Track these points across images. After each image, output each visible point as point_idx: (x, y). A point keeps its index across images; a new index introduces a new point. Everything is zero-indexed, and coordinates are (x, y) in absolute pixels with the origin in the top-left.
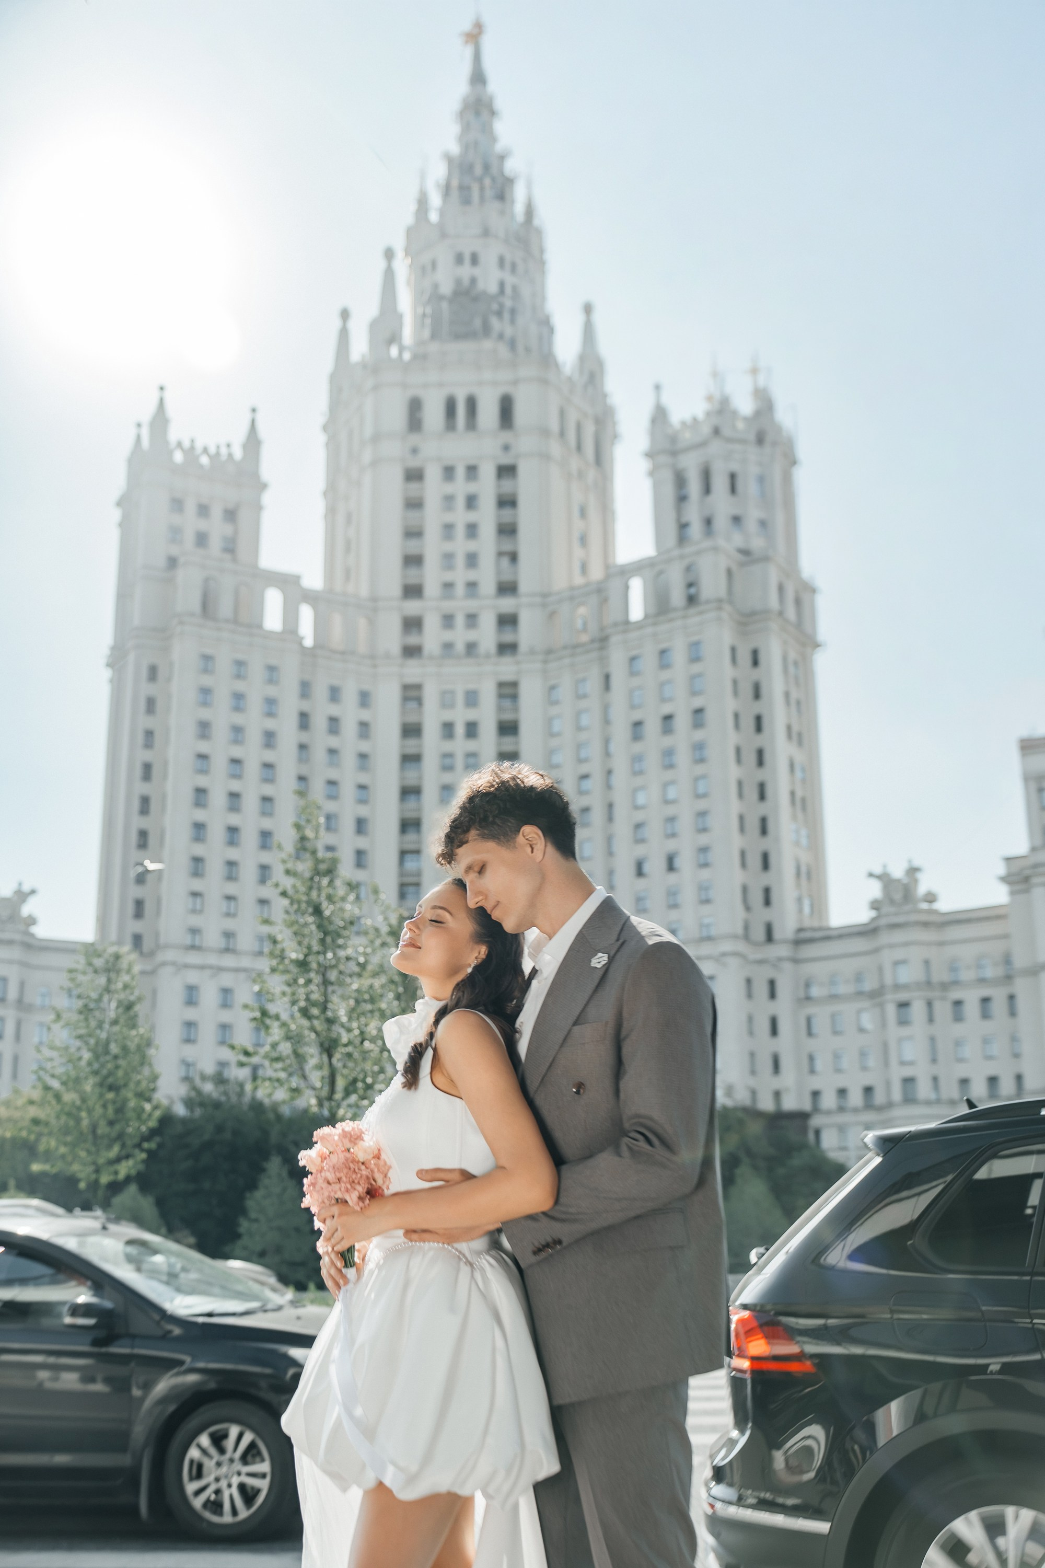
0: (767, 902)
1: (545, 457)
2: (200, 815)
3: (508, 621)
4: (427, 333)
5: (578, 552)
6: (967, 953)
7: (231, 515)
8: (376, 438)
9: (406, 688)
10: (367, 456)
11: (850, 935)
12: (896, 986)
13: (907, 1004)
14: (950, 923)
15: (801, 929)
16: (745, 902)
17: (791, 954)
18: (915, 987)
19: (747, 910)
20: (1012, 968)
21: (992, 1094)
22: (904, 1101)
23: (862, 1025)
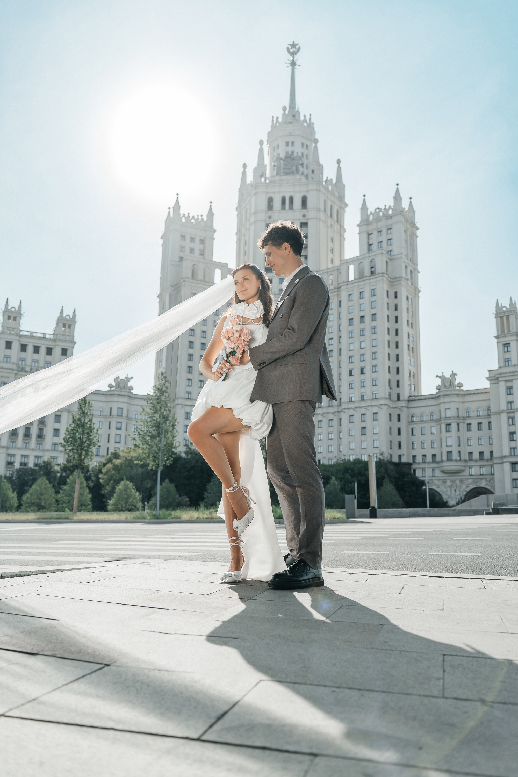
0: (398, 386)
1: (319, 219)
2: (191, 351)
4: (275, 173)
5: (330, 255)
6: (473, 406)
7: (202, 241)
8: (255, 213)
10: (252, 220)
11: (429, 398)
12: (446, 418)
13: (450, 424)
14: (467, 395)
15: (410, 396)
16: (390, 385)
17: (406, 405)
18: (453, 418)
19: (391, 388)
20: (490, 412)
21: (481, 458)
22: (448, 460)
23: (432, 432)
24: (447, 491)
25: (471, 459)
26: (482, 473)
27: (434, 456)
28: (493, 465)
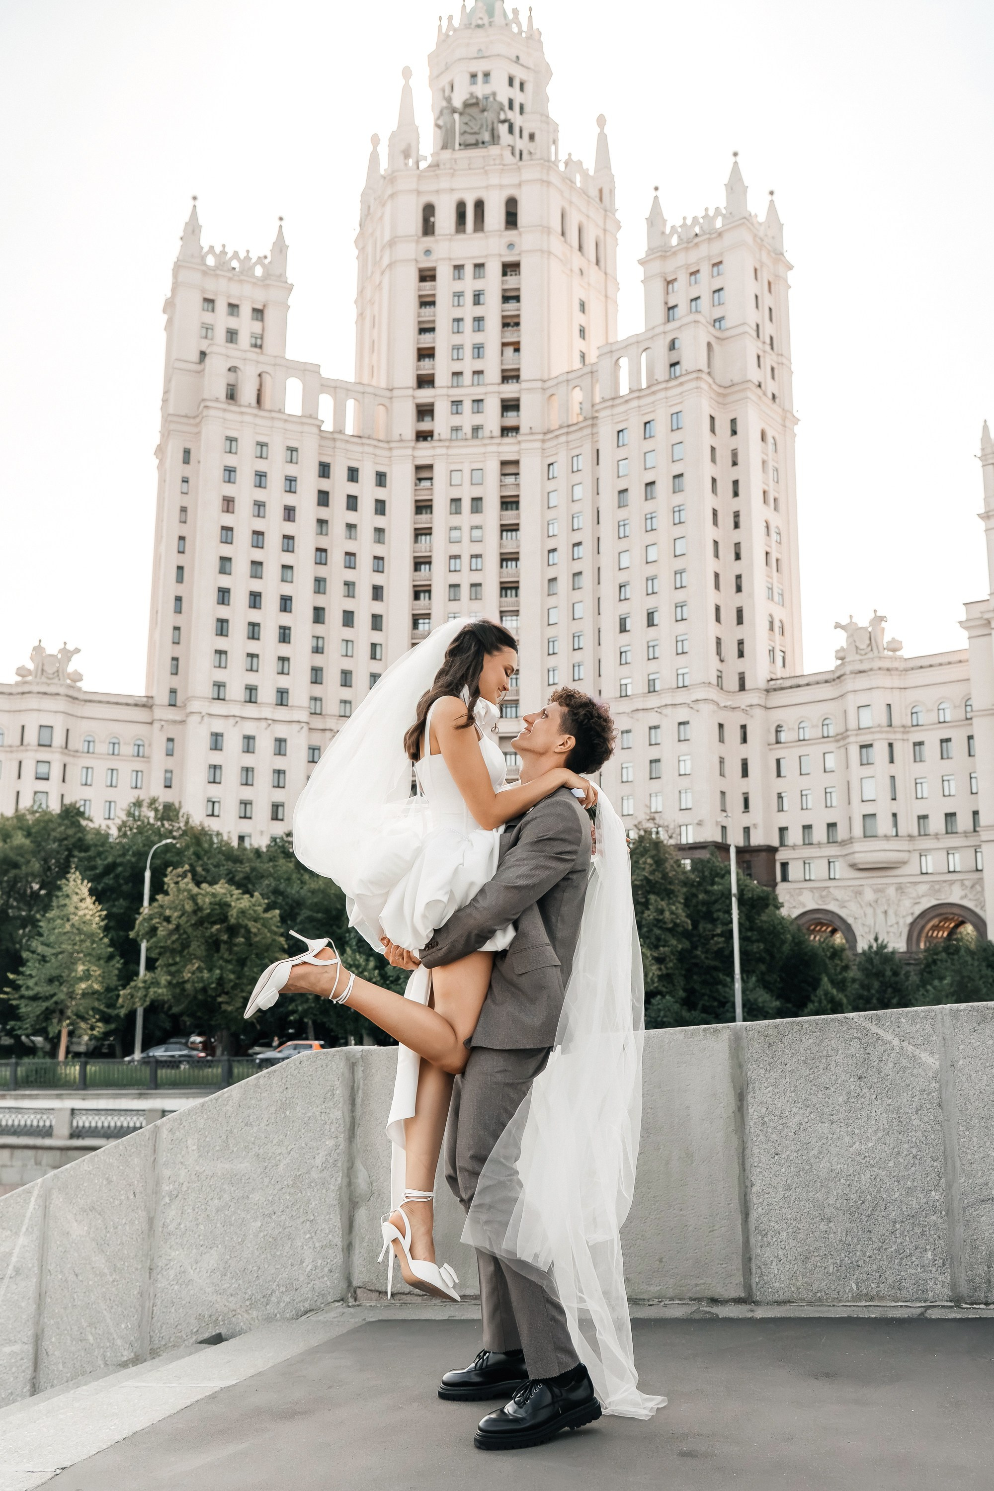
0: (741, 654)
1: (547, 254)
3: (510, 406)
5: (579, 342)
6: (928, 698)
7: (258, 313)
8: (392, 243)
9: (418, 468)
11: (818, 683)
12: (859, 729)
13: (871, 745)
14: (912, 669)
15: (772, 679)
16: (719, 653)
17: (762, 703)
18: (878, 729)
19: (722, 661)
20: (972, 711)
21: (949, 830)
22: (865, 837)
23: (827, 766)
24: (865, 915)
25: (923, 834)
26: (951, 869)
27: (832, 826)
28: (980, 846)
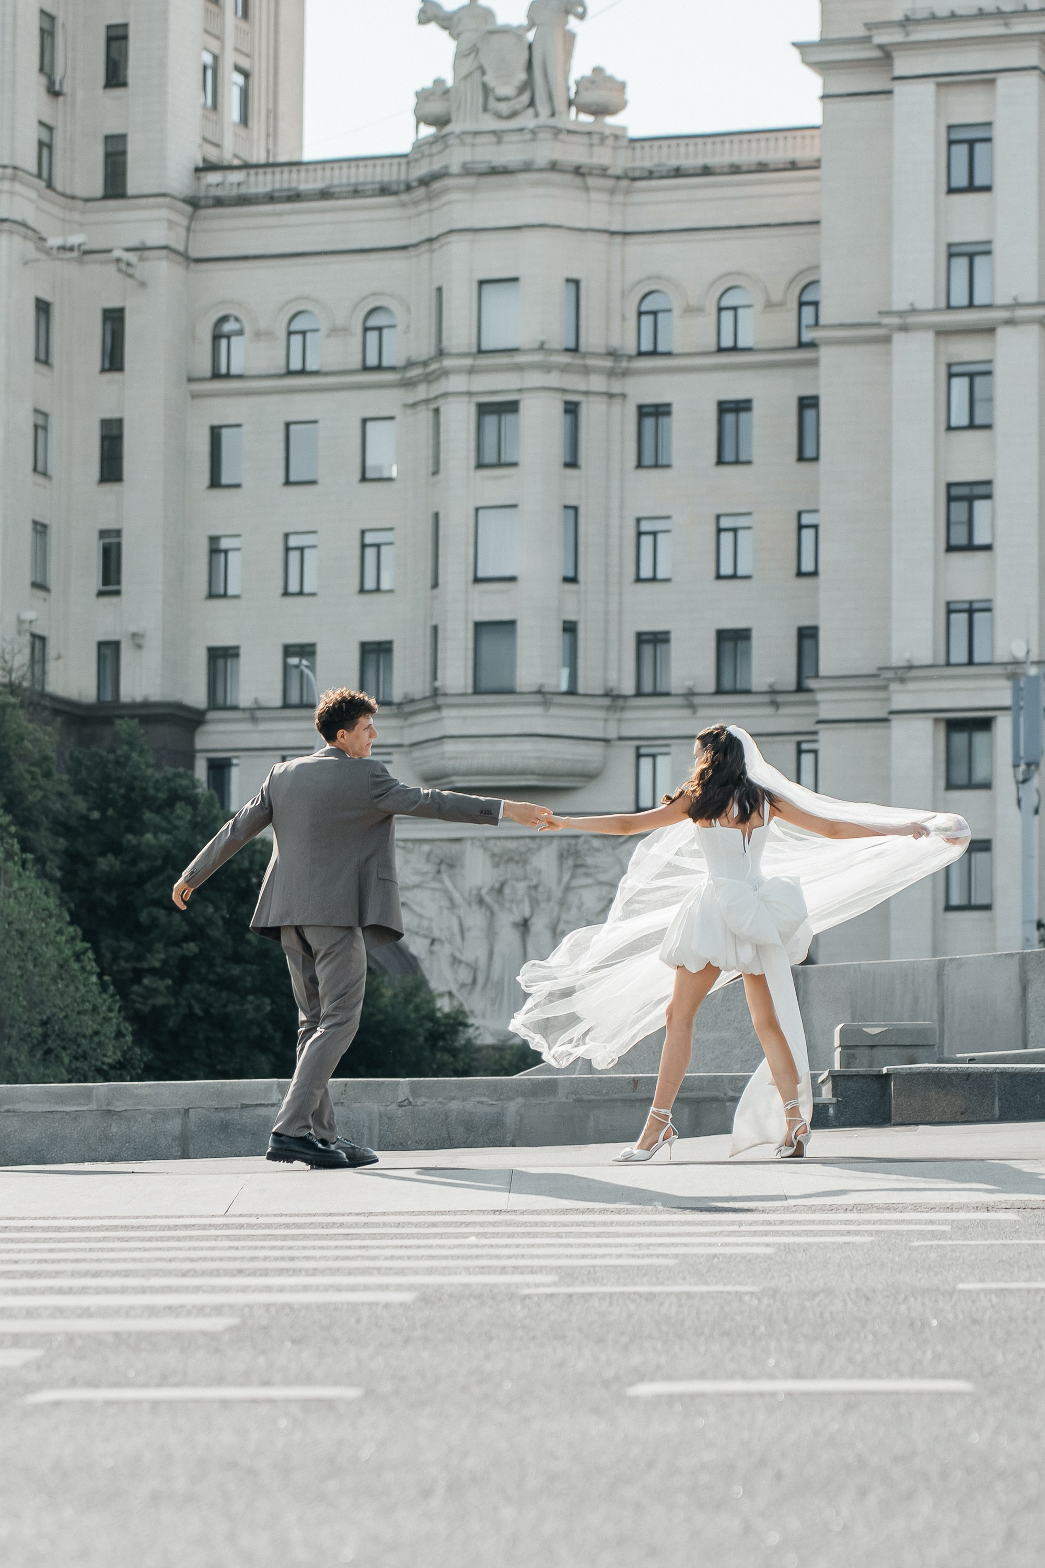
0: (114, 75)
6: (693, 270)
11: (356, 192)
12: (480, 352)
13: (512, 407)
14: (650, 175)
15: (209, 167)
16: (46, 67)
18: (538, 357)
19: (54, 92)
20: (816, 321)
21: (727, 684)
22: (477, 691)
23: (369, 462)
25: (649, 689)
27: (374, 650)
28: (809, 736)
